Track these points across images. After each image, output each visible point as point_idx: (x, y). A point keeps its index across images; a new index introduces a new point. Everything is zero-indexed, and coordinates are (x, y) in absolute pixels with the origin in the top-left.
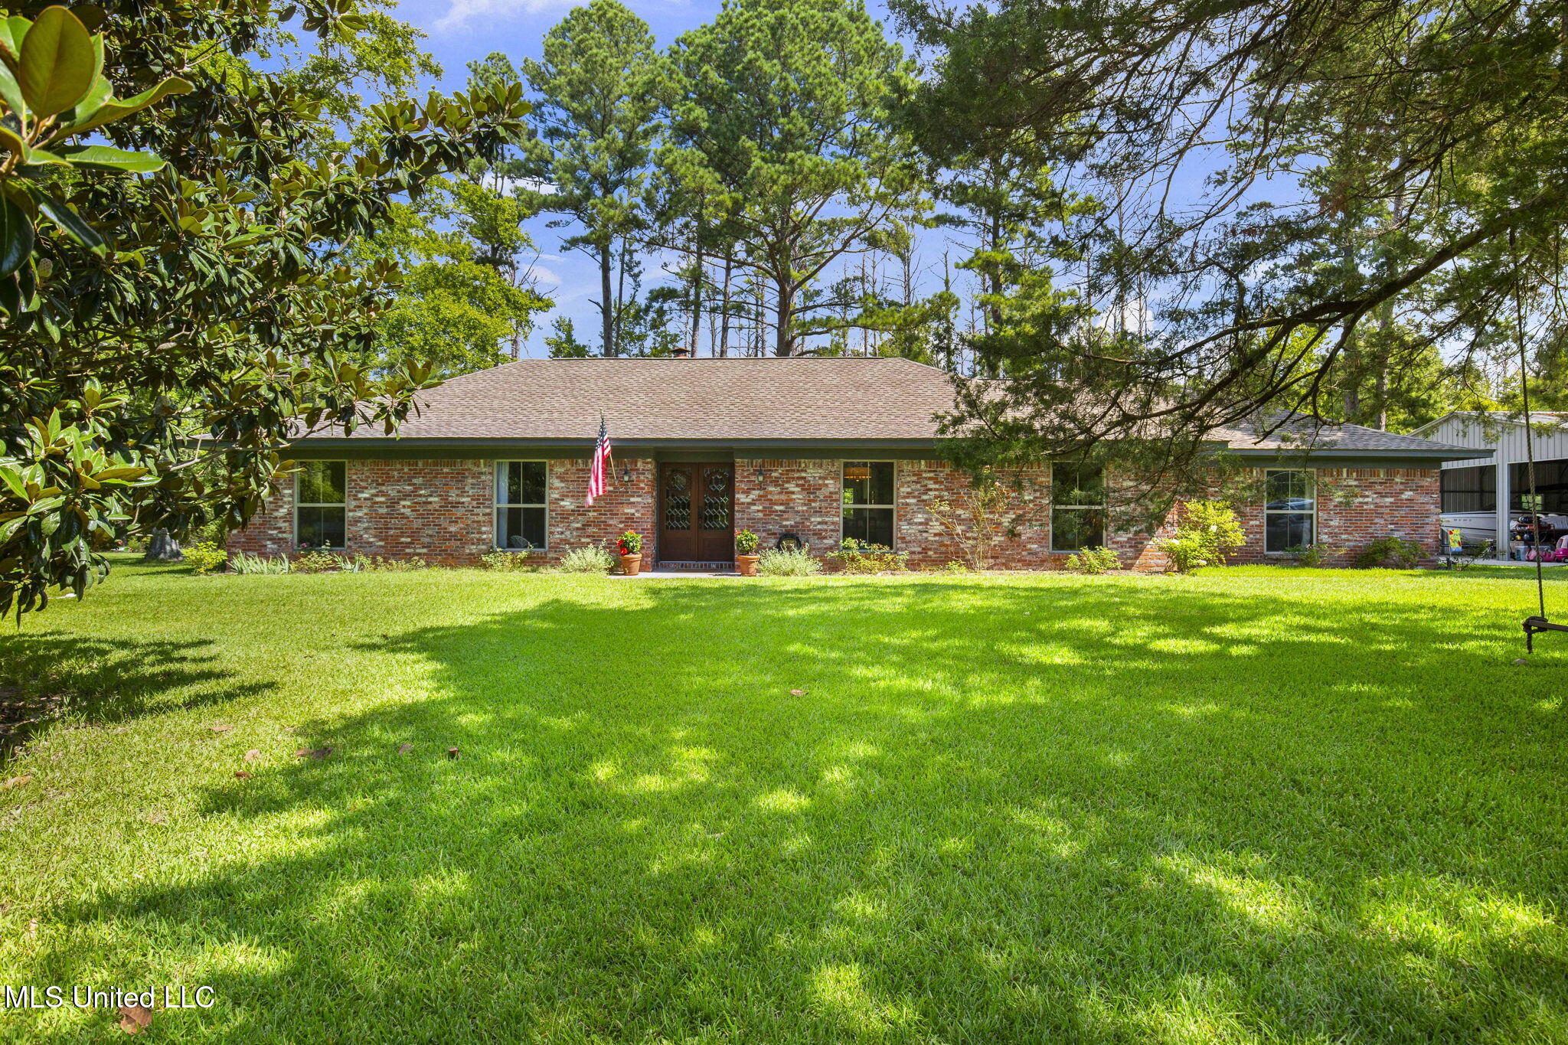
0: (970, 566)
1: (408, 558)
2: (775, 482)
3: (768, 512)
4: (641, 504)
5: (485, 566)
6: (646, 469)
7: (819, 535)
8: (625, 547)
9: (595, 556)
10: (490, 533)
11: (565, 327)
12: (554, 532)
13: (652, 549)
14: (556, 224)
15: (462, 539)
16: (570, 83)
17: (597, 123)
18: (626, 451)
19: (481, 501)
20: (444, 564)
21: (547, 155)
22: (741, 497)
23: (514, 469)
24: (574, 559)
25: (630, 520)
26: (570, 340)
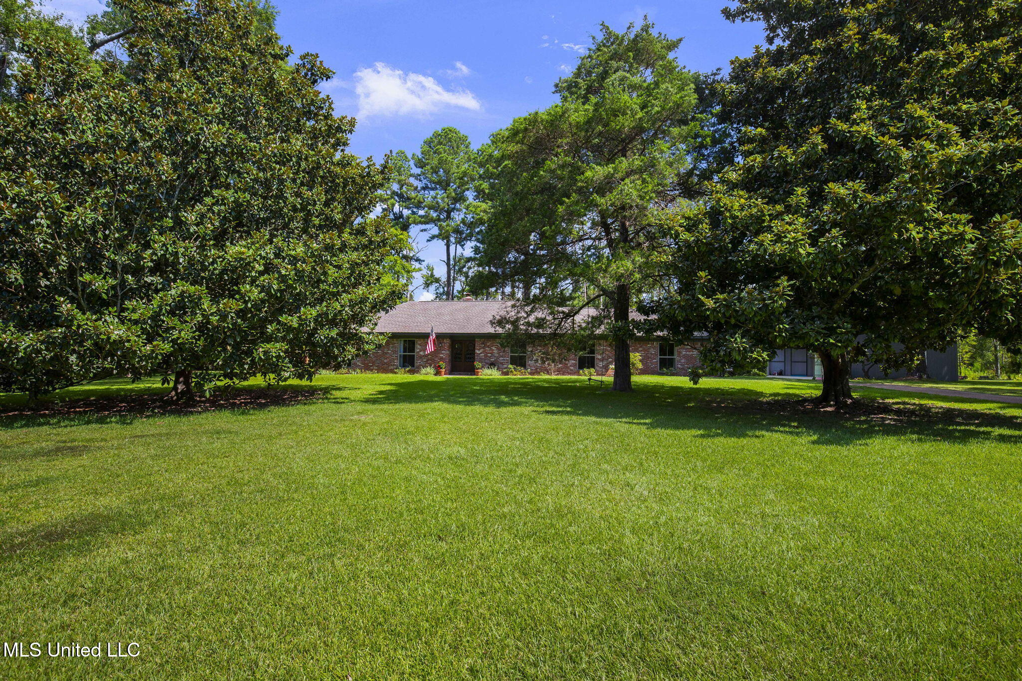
0: (548, 373)
1: (372, 370)
2: (488, 347)
3: (486, 356)
4: (445, 353)
5: (396, 373)
6: (447, 342)
7: (502, 364)
8: (439, 367)
9: (430, 370)
10: (397, 362)
11: (430, 268)
12: (417, 362)
13: (449, 368)
14: (425, 230)
15: (388, 364)
16: (432, 168)
17: (444, 184)
18: (440, 337)
19: (395, 352)
20: (382, 373)
21: (422, 200)
22: (477, 351)
23: (405, 341)
24: (423, 371)
25: (441, 359)
26: (432, 275)
